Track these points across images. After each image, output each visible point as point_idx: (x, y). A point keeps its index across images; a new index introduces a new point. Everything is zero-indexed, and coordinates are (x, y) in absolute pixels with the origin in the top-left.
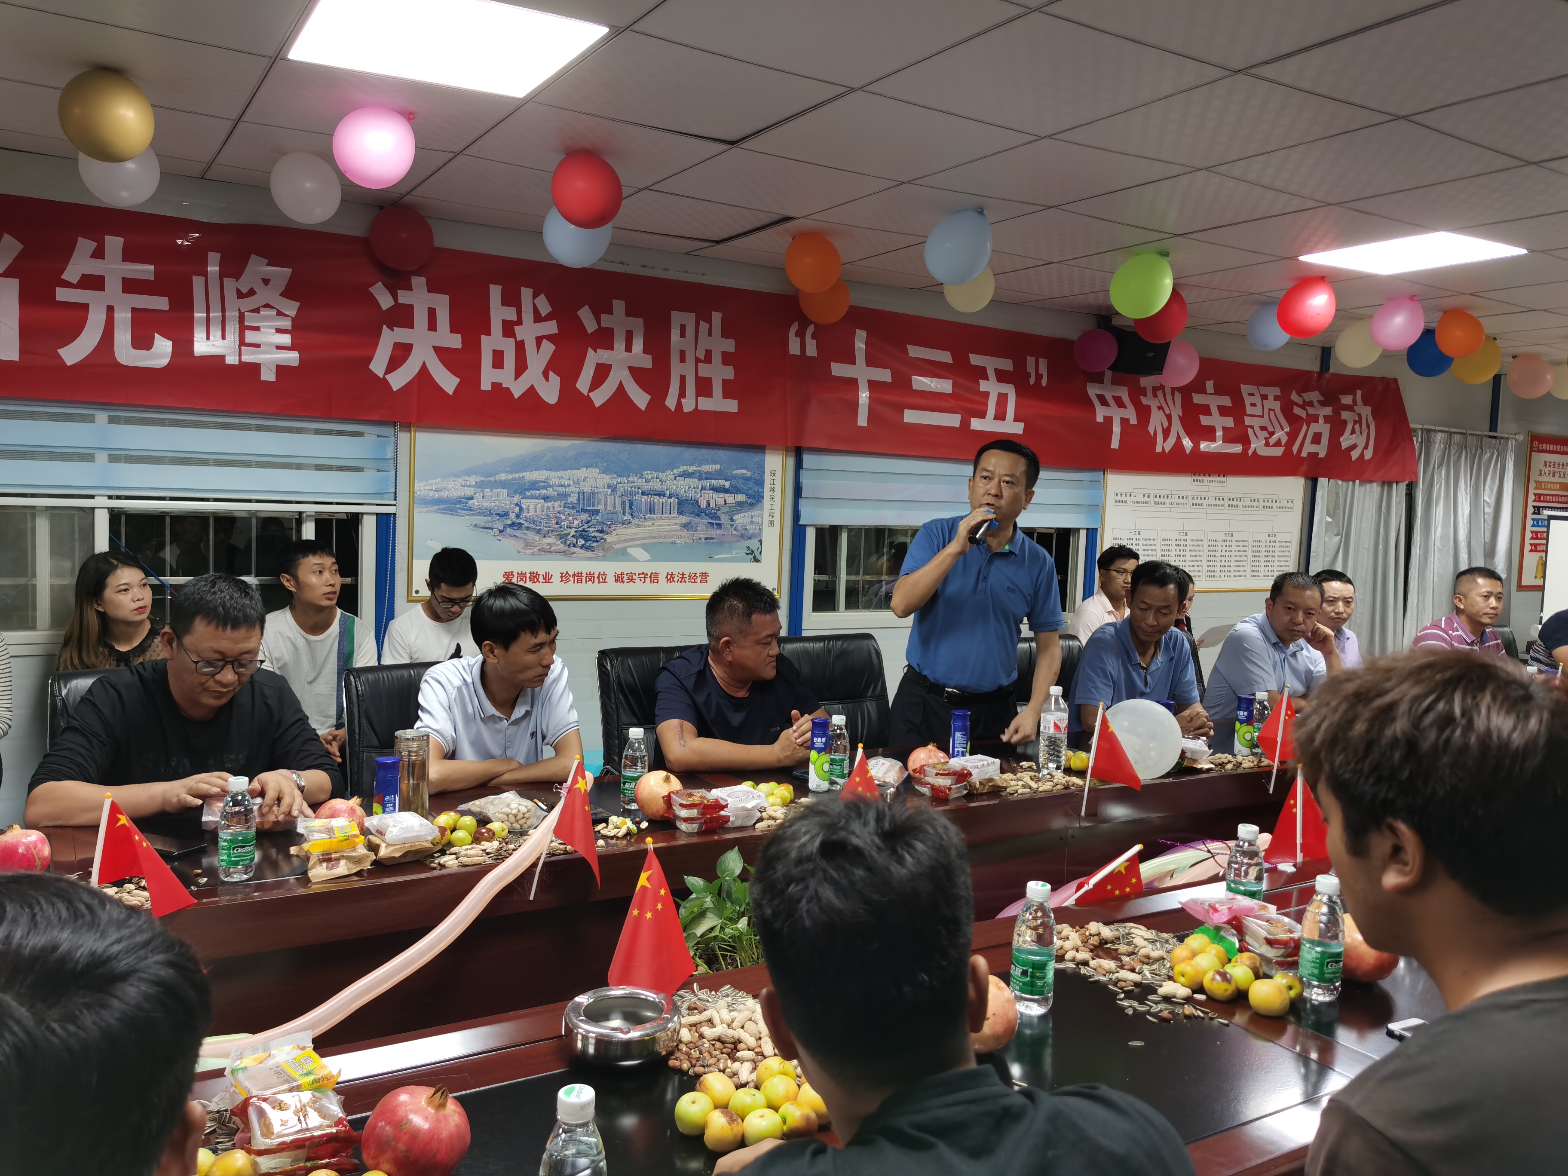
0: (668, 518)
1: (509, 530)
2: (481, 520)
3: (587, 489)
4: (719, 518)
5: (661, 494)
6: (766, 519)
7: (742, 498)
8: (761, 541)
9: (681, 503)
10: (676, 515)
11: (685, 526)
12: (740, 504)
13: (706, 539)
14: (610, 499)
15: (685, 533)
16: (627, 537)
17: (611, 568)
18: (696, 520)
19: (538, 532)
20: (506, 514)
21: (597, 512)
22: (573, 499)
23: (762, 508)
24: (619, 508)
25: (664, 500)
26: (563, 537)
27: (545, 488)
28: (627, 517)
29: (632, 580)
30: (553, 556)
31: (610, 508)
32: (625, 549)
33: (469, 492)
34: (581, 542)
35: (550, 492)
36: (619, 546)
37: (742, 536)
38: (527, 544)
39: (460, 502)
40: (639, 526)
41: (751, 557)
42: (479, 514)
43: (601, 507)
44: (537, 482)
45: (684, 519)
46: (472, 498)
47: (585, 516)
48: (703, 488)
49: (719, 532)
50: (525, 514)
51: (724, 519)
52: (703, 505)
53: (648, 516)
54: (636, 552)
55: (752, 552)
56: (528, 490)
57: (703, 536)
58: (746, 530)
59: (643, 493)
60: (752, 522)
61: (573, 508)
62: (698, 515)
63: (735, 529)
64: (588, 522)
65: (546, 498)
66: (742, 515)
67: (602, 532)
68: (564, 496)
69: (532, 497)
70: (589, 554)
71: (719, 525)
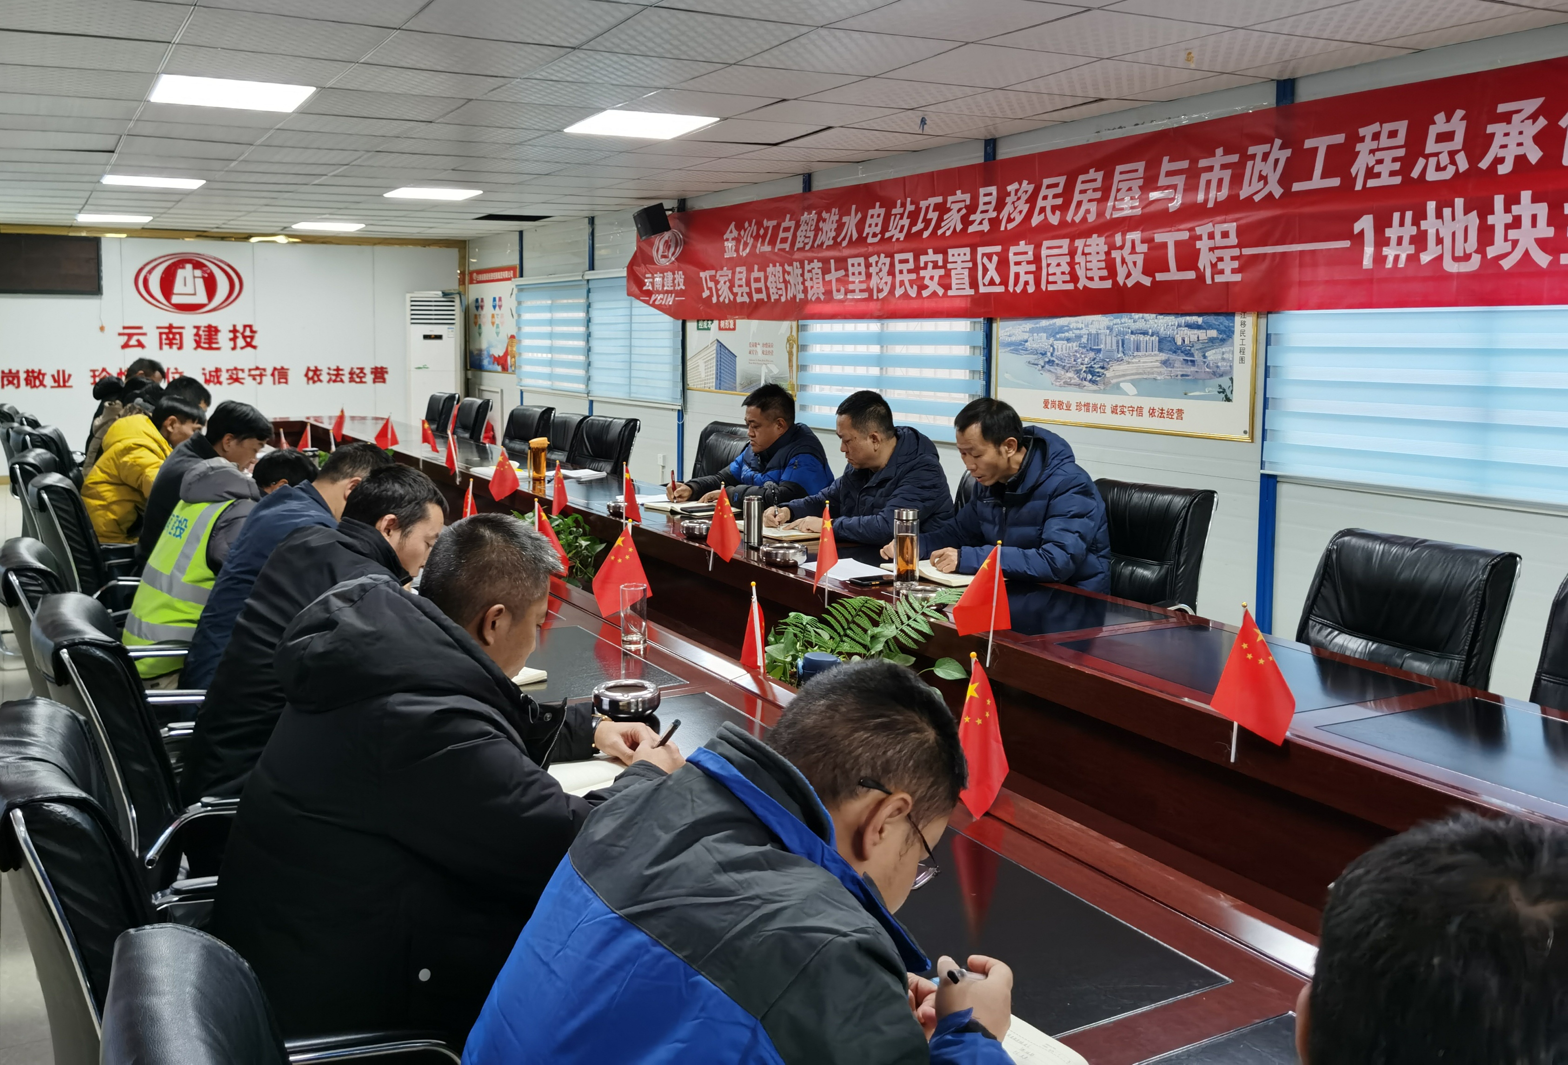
0: (1150, 355)
1: (1047, 366)
2: (1032, 358)
3: (1094, 331)
4: (1192, 355)
5: (1145, 333)
6: (1237, 356)
7: (1213, 333)
8: (1232, 379)
9: (1161, 341)
10: (1157, 352)
11: (1165, 363)
12: (1212, 340)
13: (1182, 375)
14: (1109, 339)
15: (1164, 369)
16: (1121, 373)
17: (1109, 400)
18: (1173, 357)
19: (1063, 367)
20: (1044, 354)
21: (1099, 351)
22: (1084, 340)
23: (1232, 345)
24: (1114, 347)
25: (1147, 338)
26: (1078, 372)
27: (1067, 331)
28: (1120, 355)
29: (1123, 412)
30: (1072, 388)
31: (1108, 347)
32: (1118, 384)
33: (1026, 336)
34: (1089, 377)
35: (1070, 334)
36: (1114, 381)
37: (1214, 373)
38: (1058, 378)
39: (1021, 344)
40: (1129, 363)
41: (1223, 395)
42: (1032, 353)
43: (1102, 346)
44: (1063, 326)
45: (1163, 356)
46: (1026, 341)
47: (1092, 355)
48: (1179, 326)
49: (1193, 369)
50: (1056, 353)
51: (1197, 356)
52: (1179, 342)
53: (1136, 354)
54: (1127, 387)
55: (1224, 391)
56: (1058, 333)
57: (1179, 373)
58: (1218, 367)
59: (1132, 333)
60: (1223, 359)
61: (1085, 347)
62: (1175, 352)
63: (1207, 367)
64: (1094, 359)
65: (1068, 340)
66: (1214, 351)
67: (1103, 368)
68: (1079, 337)
69: (1061, 339)
70: (1094, 387)
71: (1193, 362)
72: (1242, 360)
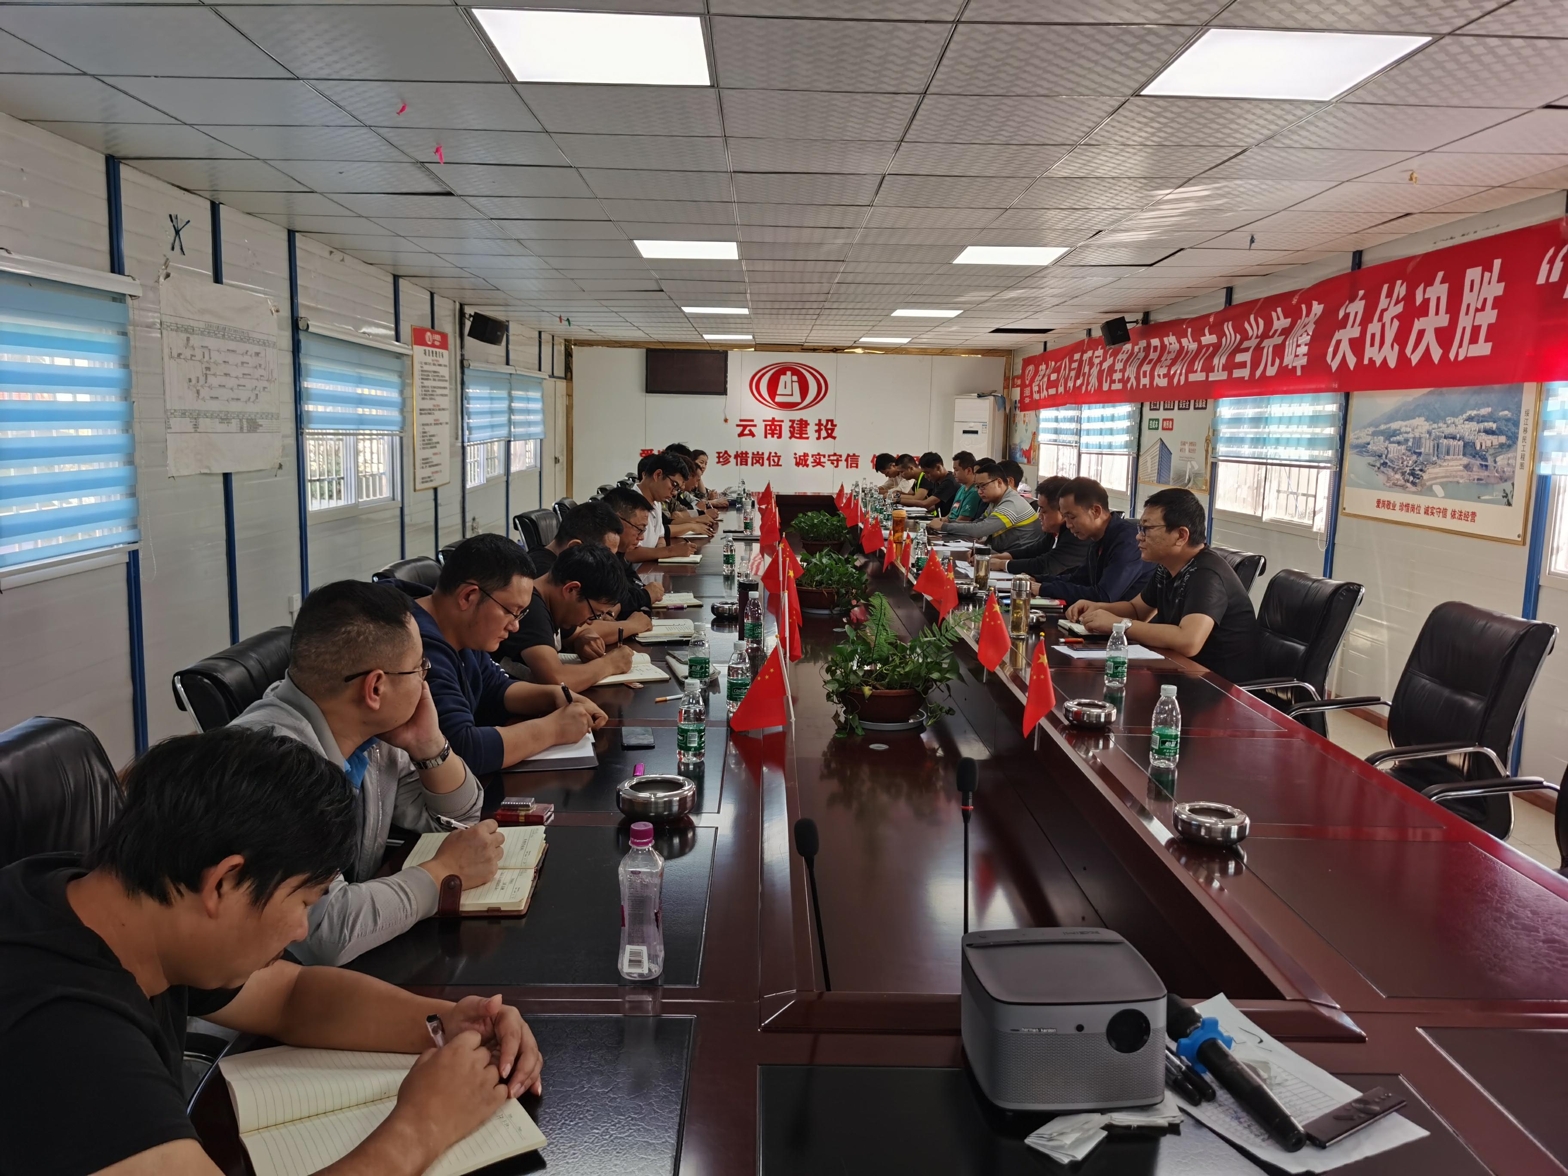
0: (1456, 459)
1: (1382, 468)
2: (1371, 460)
3: (1417, 435)
4: (1486, 460)
5: (1454, 438)
6: (1519, 461)
7: (1503, 439)
8: (1513, 484)
9: (1466, 445)
10: (1461, 456)
11: (1467, 467)
12: (1501, 446)
13: (1478, 479)
14: (1428, 441)
15: (1465, 473)
16: (1434, 476)
17: (1423, 501)
18: (1473, 461)
19: (1393, 469)
20: (1380, 456)
21: (1420, 454)
22: (1410, 444)
23: (1516, 451)
24: (1431, 451)
25: (1456, 442)
26: (1403, 474)
27: (1399, 435)
28: (1435, 459)
29: (1433, 513)
30: (1397, 488)
31: (1427, 451)
32: (1431, 486)
33: (1368, 439)
34: (1411, 478)
35: (1398, 438)
36: (1428, 483)
37: (1501, 478)
38: (1389, 479)
39: (1364, 447)
40: (1440, 466)
41: (1505, 500)
42: (1372, 455)
43: (1422, 450)
44: (1395, 430)
45: (1465, 460)
46: (1369, 444)
47: (1414, 457)
48: (1479, 431)
49: (1486, 473)
50: (1390, 456)
51: (1490, 462)
52: (1478, 448)
53: (1447, 457)
54: (1438, 489)
55: (1506, 496)
56: (1392, 436)
57: (1476, 477)
58: (1504, 472)
59: (1445, 437)
60: (1508, 464)
61: (1409, 450)
62: (1474, 457)
63: (1497, 472)
64: (1416, 462)
65: (1399, 443)
66: (1502, 457)
67: (1421, 470)
68: (1407, 440)
69: (1393, 442)
70: (1414, 489)
71: (1486, 466)
72: (1522, 465)
